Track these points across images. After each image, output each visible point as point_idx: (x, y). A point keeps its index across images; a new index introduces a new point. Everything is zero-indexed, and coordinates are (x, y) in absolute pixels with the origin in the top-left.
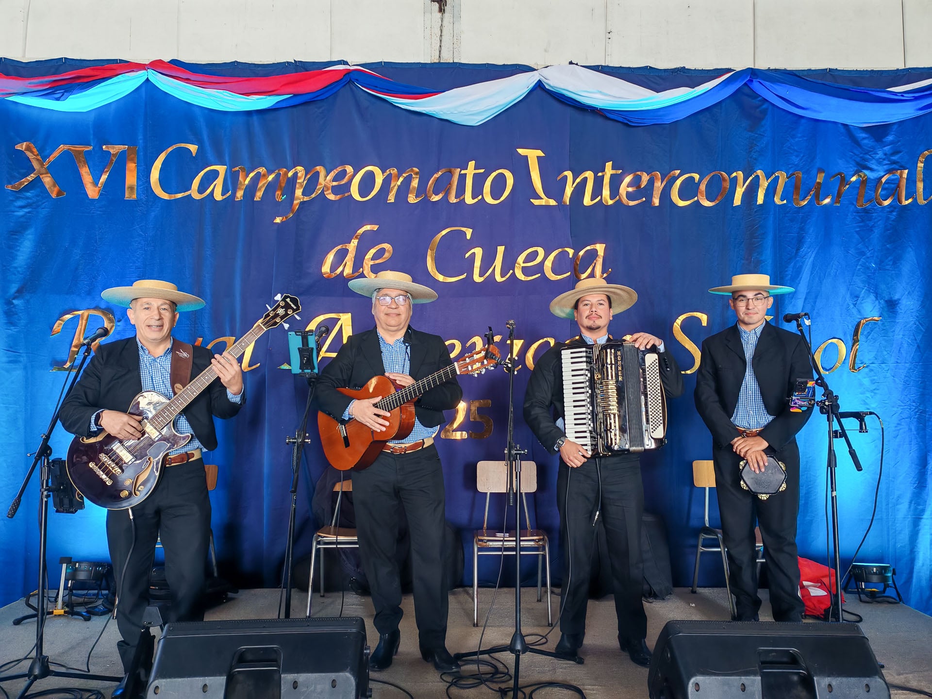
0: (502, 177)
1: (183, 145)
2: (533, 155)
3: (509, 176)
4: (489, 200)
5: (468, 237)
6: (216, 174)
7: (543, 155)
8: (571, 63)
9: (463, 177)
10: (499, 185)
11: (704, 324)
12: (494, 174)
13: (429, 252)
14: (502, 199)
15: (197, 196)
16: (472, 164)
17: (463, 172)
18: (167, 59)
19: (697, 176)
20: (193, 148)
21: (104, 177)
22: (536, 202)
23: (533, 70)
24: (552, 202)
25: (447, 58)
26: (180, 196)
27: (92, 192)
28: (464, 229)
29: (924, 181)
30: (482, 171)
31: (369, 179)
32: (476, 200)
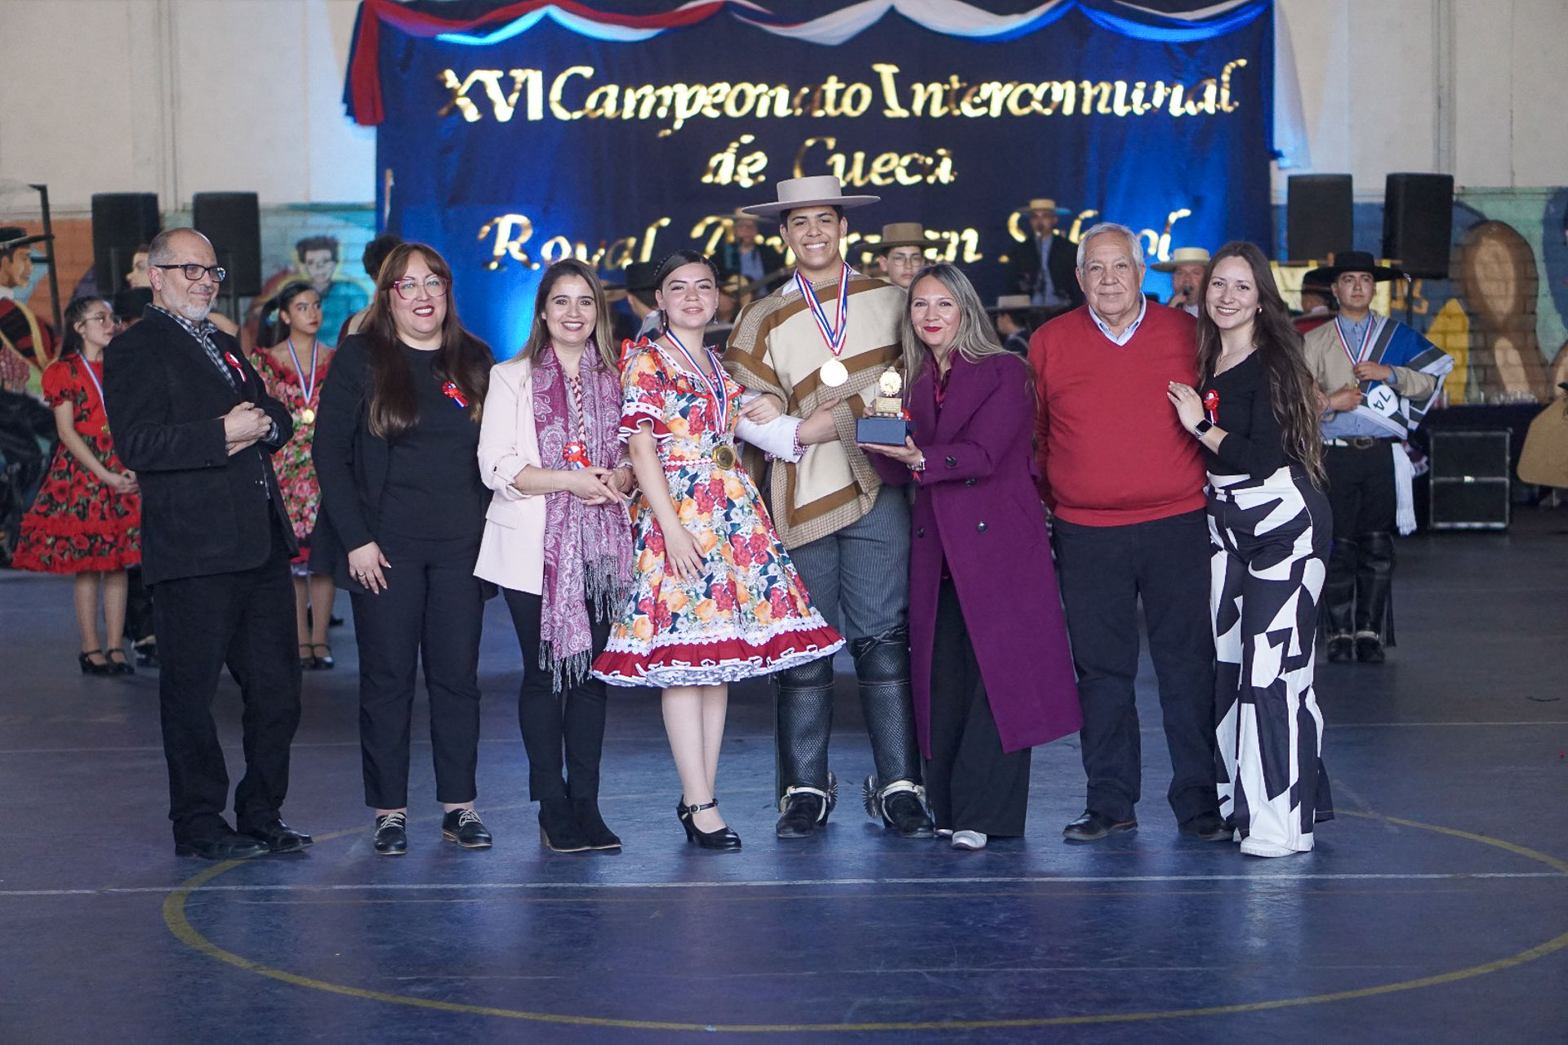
0: (860, 91)
1: (579, 70)
2: (887, 70)
3: (866, 91)
4: (848, 111)
5: (831, 146)
6: (607, 94)
7: (896, 70)
9: (825, 92)
10: (857, 98)
12: (853, 89)
13: (797, 160)
14: (862, 109)
15: (592, 115)
16: (833, 79)
17: (825, 87)
19: (1032, 87)
20: (588, 71)
21: (512, 99)
22: (888, 113)
24: (904, 114)
26: (577, 115)
27: (505, 112)
28: (827, 139)
29: (1229, 90)
30: (842, 85)
31: (741, 96)
32: (837, 112)
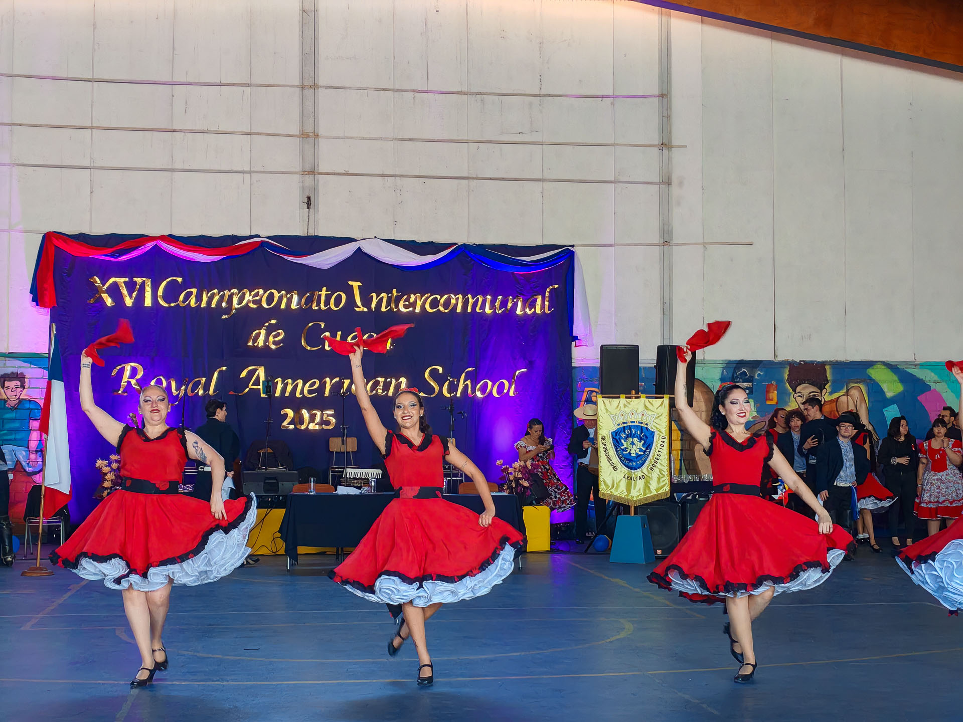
0: (340, 296)
1: (175, 278)
2: (356, 284)
3: (344, 296)
4: (333, 307)
5: (322, 327)
6: (191, 293)
7: (361, 284)
8: (375, 237)
9: (320, 296)
10: (338, 300)
11: (441, 371)
12: (336, 294)
13: (303, 335)
14: (341, 306)
15: (182, 305)
16: (324, 289)
17: (320, 293)
18: (166, 233)
19: (439, 297)
20: (180, 280)
21: (134, 294)
22: (357, 309)
23: (357, 241)
24: (366, 309)
25: (312, 233)
26: (172, 305)
27: (129, 302)
28: (320, 323)
29: (549, 301)
30: (330, 292)
31: (271, 297)
32: (326, 308)
